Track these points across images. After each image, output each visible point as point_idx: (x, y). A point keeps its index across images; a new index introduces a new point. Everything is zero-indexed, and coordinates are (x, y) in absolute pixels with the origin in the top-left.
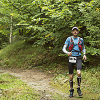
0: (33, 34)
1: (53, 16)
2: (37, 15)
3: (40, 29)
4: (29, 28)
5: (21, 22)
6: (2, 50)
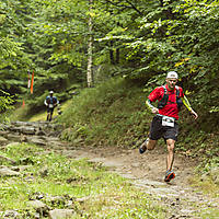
0: (143, 60)
1: (193, 14)
2: (153, 14)
3: (162, 47)
4: (133, 45)
5: (114, 32)
6: (70, 102)
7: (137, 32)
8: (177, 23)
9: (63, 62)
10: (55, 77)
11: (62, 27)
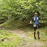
0: (18, 16)
1: (26, 9)
2: (19, 8)
5: (13, 11)
6: (5, 22)
7: (17, 11)
8: (23, 10)
9: (4, 16)
10: (3, 18)
11: (5, 11)
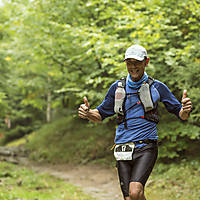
5: (67, 85)
6: (34, 133)
7: (83, 86)
9: (29, 106)
10: (24, 116)
